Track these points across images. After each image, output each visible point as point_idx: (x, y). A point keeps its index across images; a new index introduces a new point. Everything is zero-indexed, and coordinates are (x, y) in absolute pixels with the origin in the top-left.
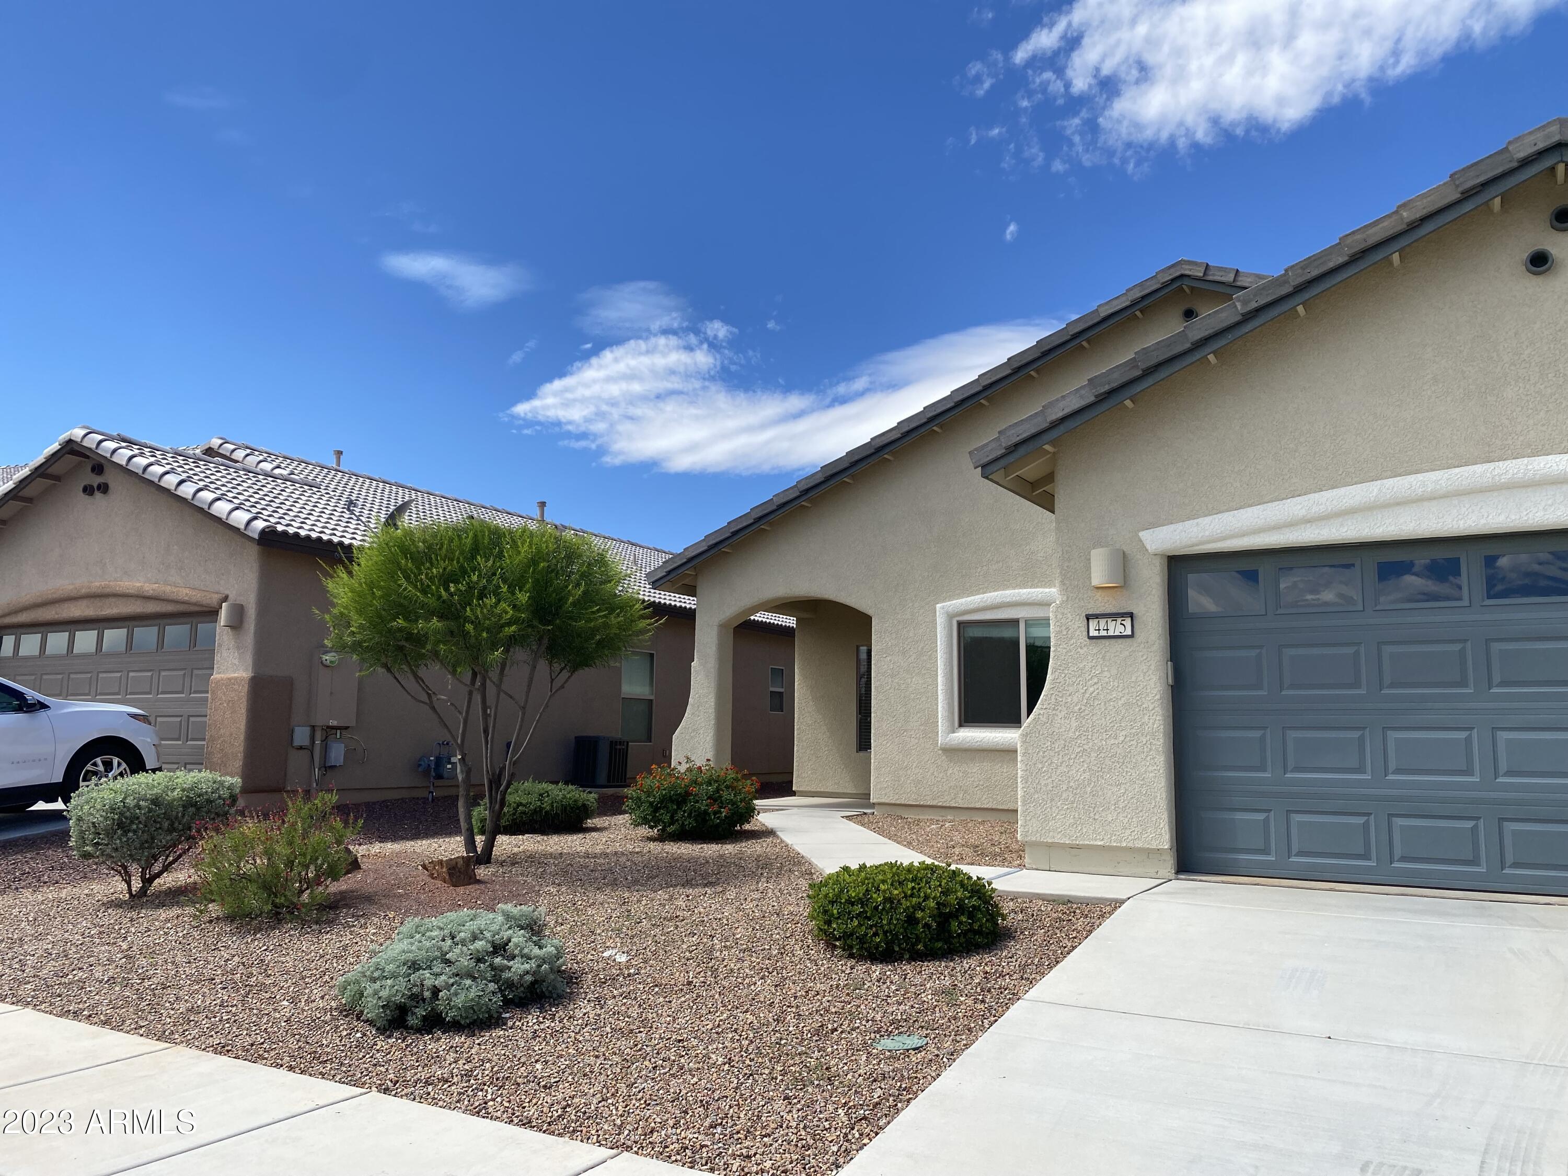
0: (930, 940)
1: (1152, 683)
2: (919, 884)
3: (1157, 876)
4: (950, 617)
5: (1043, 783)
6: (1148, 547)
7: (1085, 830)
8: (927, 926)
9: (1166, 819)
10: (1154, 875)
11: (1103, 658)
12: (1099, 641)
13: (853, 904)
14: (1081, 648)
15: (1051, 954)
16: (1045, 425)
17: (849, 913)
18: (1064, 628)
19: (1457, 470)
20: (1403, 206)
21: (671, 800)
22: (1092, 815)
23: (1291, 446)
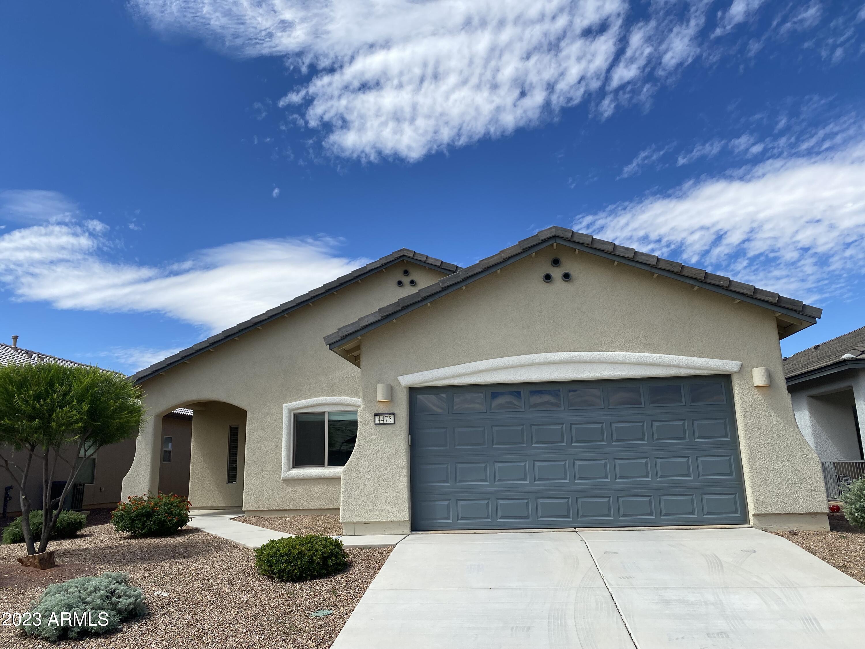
0: (319, 569)
1: (402, 445)
2: (312, 544)
3: (403, 533)
4: (290, 411)
5: (353, 493)
6: (401, 384)
7: (371, 515)
8: (318, 563)
9: (408, 507)
10: (401, 533)
11: (381, 434)
12: (380, 426)
13: (283, 556)
14: (372, 429)
15: (371, 570)
16: (359, 328)
17: (281, 560)
18: (364, 420)
19: (520, 356)
20: (502, 252)
21: (142, 515)
22: (375, 507)
23: (459, 343)
